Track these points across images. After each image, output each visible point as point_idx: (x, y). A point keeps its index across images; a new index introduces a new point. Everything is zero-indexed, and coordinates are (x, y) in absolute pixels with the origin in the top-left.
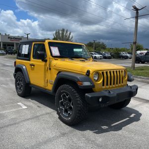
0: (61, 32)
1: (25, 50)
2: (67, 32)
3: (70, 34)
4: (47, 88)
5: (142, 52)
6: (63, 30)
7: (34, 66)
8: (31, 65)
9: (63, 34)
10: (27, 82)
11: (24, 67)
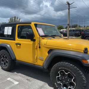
0: (13, 19)
1: (8, 31)
2: (17, 18)
3: (19, 20)
4: (36, 63)
5: (64, 30)
6: (15, 17)
7: (20, 44)
8: (17, 44)
9: (15, 20)
10: (13, 59)
11: (8, 46)
